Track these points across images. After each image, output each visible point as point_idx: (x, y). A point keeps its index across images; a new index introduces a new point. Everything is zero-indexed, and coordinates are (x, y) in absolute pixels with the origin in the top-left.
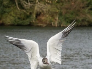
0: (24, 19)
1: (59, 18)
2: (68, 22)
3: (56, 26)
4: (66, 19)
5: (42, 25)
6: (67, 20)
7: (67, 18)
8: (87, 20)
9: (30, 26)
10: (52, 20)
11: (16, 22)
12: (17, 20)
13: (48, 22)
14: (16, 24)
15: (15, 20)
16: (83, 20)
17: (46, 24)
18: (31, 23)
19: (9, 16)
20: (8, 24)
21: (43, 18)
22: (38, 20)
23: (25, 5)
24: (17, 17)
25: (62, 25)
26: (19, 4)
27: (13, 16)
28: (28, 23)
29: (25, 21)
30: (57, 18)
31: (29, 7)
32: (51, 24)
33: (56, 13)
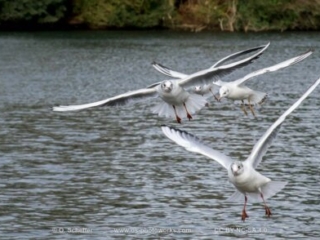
0: (143, 12)
1: (238, 7)
2: (262, 19)
3: (232, 29)
4: (258, 9)
5: (191, 26)
6: (261, 13)
7: (261, 8)
8: (315, 13)
9: (161, 29)
10: (221, 13)
11: (120, 18)
12: (126, 14)
13: (208, 21)
14: (121, 25)
15: (119, 14)
16: (304, 14)
17: (204, 24)
18: (161, 21)
19: (101, 2)
20: (101, 24)
21: (194, 9)
22: (181, 13)
24: (123, 6)
25: (246, 28)
27: (114, 4)
28: (155, 23)
29: (145, 17)
30: (234, 9)
32: (218, 26)
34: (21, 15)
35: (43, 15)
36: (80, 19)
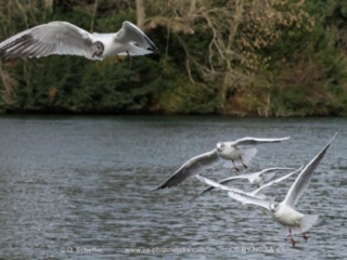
0: (203, 102)
1: (271, 99)
2: (288, 108)
3: (267, 115)
4: (285, 101)
5: (238, 112)
6: (288, 103)
7: (288, 100)
8: (327, 104)
9: (216, 115)
10: (259, 103)
11: (187, 107)
12: (190, 103)
13: (250, 108)
14: (187, 111)
15: (186, 104)
16: (319, 105)
17: (247, 111)
18: (216, 109)
19: (173, 95)
20: (172, 110)
21: (240, 100)
22: (230, 103)
23: (205, 75)
24: (189, 98)
25: (277, 114)
26: (193, 72)
27: (182, 96)
28: (212, 110)
29: (204, 105)
30: (268, 100)
31: (212, 79)
32: (257, 112)
33: (266, 89)
34: (115, 103)
35: (131, 104)
36: (158, 107)
